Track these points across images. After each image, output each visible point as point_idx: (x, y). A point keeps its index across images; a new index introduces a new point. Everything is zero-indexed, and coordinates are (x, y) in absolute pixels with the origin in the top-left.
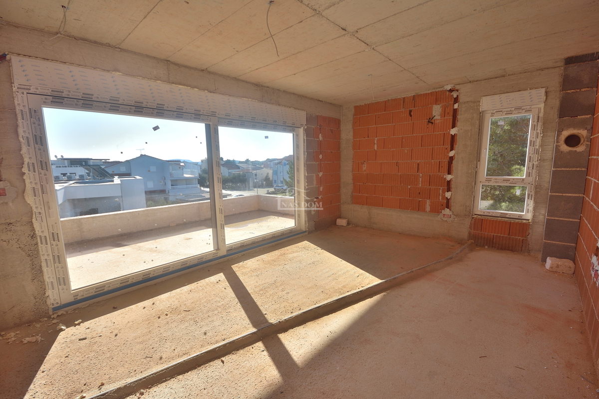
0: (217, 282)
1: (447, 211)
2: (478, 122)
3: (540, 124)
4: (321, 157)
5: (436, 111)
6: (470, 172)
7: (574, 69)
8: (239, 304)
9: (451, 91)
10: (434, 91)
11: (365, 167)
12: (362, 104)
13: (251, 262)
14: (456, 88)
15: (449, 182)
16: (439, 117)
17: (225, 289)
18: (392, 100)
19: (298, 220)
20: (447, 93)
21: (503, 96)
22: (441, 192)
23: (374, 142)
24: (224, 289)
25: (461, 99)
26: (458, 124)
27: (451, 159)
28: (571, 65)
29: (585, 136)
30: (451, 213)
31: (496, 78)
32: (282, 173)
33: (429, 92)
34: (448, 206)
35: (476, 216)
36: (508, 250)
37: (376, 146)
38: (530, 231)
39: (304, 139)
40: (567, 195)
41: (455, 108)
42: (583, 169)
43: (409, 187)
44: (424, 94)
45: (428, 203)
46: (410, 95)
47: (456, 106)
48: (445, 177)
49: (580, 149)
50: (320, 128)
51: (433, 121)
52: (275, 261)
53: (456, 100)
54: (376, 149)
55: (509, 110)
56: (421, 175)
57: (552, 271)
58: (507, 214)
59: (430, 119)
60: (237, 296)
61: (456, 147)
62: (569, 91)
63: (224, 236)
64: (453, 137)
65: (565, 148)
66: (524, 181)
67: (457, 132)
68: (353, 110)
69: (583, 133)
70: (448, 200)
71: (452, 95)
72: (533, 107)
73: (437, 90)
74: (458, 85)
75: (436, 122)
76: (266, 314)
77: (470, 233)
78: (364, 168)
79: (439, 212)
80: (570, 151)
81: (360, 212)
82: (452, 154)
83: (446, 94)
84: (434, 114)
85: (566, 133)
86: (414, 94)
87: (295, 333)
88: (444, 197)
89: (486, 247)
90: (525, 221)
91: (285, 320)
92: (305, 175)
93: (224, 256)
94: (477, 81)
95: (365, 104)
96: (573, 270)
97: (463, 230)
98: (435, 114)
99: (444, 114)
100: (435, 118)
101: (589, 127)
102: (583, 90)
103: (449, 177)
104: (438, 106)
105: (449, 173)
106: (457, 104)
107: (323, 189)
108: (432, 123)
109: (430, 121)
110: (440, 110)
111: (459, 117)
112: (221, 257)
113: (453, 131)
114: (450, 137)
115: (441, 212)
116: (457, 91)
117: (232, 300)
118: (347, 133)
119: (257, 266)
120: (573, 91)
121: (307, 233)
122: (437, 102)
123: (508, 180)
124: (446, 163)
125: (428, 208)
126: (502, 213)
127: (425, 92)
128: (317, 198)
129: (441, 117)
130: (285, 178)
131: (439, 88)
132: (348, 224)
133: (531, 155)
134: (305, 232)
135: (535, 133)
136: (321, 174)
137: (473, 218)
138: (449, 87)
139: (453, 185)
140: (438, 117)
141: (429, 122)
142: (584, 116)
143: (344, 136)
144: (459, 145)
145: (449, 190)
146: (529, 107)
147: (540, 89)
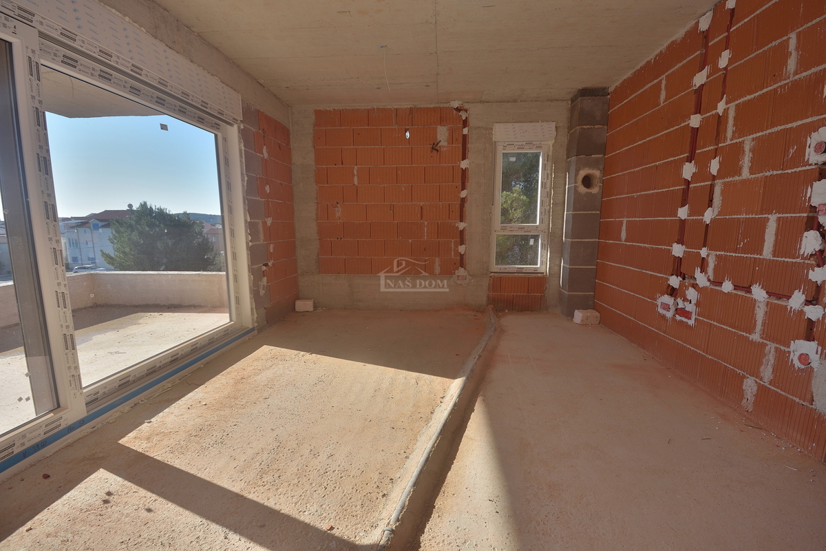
0: (106, 502)
1: (461, 271)
2: (491, 155)
3: (550, 163)
4: (267, 188)
5: (442, 133)
6: (485, 218)
7: (588, 103)
8: (234, 537)
9: (458, 110)
10: (437, 105)
11: (339, 212)
12: (328, 109)
13: (172, 417)
14: (465, 107)
15: (462, 232)
16: (446, 144)
17: (149, 510)
18: (378, 109)
19: (237, 308)
20: (455, 112)
21: (517, 125)
22: (453, 246)
23: (353, 172)
24: (144, 514)
25: (472, 122)
26: (470, 155)
27: (463, 200)
28: (586, 98)
29: (598, 177)
30: (466, 274)
31: (508, 102)
32: (90, 244)
33: (432, 106)
34: (462, 264)
35: (492, 274)
36: (528, 310)
37: (356, 179)
38: (547, 285)
39: (240, 150)
40: (585, 240)
41: (464, 133)
42: (598, 212)
43: (410, 241)
44: (424, 108)
45: (437, 263)
46: (405, 107)
47: (465, 131)
48: (457, 225)
49: (595, 190)
50: (264, 136)
51: (438, 148)
52: (236, 398)
53: (465, 123)
54: (356, 183)
55: (520, 143)
56: (426, 223)
57: (584, 324)
58: (523, 268)
59: (434, 144)
60: (207, 518)
61: (468, 185)
62: (584, 127)
63: (77, 368)
64: (464, 172)
65: (582, 189)
66: (539, 229)
67: (468, 166)
68: (313, 117)
69: (597, 173)
70: (462, 256)
71: (461, 116)
72: (543, 143)
73: (442, 105)
74: (467, 104)
75: (442, 149)
76: (332, 528)
77: (488, 297)
78: (338, 214)
79: (452, 274)
80: (587, 193)
81: (335, 286)
82: (463, 194)
83: (453, 113)
84: (439, 138)
85: (583, 173)
86: (412, 106)
87: (438, 539)
88: (457, 252)
89: (507, 311)
90: (540, 275)
91: (398, 520)
92: (246, 221)
93: (82, 422)
94: (488, 102)
95: (334, 110)
96: (599, 319)
97: (480, 294)
98: (441, 139)
99: (451, 140)
100: (440, 144)
101: (601, 167)
102: (596, 127)
103: (462, 226)
104: (443, 127)
105: (461, 221)
106: (467, 128)
107: (274, 248)
108: (437, 151)
109: (435, 147)
110: (447, 134)
111: (469, 146)
112: (71, 429)
113: (464, 164)
114: (460, 171)
115: (454, 273)
116: (466, 111)
117: (201, 534)
118: (303, 154)
119: (200, 420)
120: (588, 126)
121: (256, 332)
122: (442, 121)
123: (523, 228)
124: (458, 206)
125: (437, 270)
126: (518, 268)
127: (426, 106)
128: (266, 265)
129: (448, 143)
130: (107, 252)
131: (445, 103)
132: (315, 307)
133: (543, 199)
134: (253, 329)
135: (546, 173)
136: (269, 221)
137: (491, 277)
138: (456, 104)
139: (467, 236)
140: (443, 143)
141: (433, 148)
142: (597, 156)
143: (297, 159)
144: (471, 183)
145: (462, 243)
146: (539, 143)
147: (551, 123)
